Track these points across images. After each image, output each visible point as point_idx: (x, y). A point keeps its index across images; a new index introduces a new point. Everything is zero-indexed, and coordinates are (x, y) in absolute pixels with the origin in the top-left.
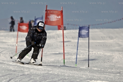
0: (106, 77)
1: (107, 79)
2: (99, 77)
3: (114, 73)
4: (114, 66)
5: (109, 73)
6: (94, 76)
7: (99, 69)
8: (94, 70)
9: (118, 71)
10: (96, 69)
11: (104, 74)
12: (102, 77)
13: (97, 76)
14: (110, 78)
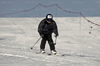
0: (10, 51)
1: (11, 53)
2: (6, 51)
3: (16, 49)
4: (17, 44)
5: (13, 48)
6: (2, 50)
7: (6, 46)
8: (2, 46)
9: (19, 47)
10: (4, 45)
11: (9, 49)
12: (8, 51)
13: (5, 51)
14: (13, 52)
